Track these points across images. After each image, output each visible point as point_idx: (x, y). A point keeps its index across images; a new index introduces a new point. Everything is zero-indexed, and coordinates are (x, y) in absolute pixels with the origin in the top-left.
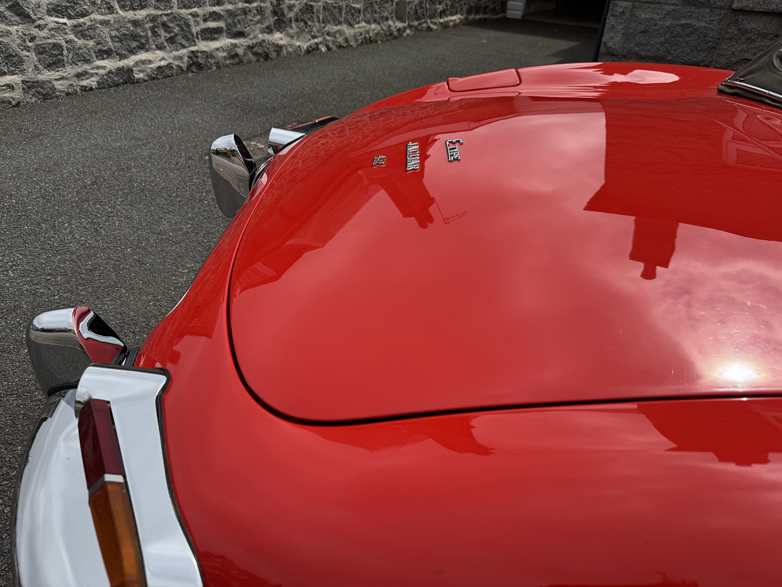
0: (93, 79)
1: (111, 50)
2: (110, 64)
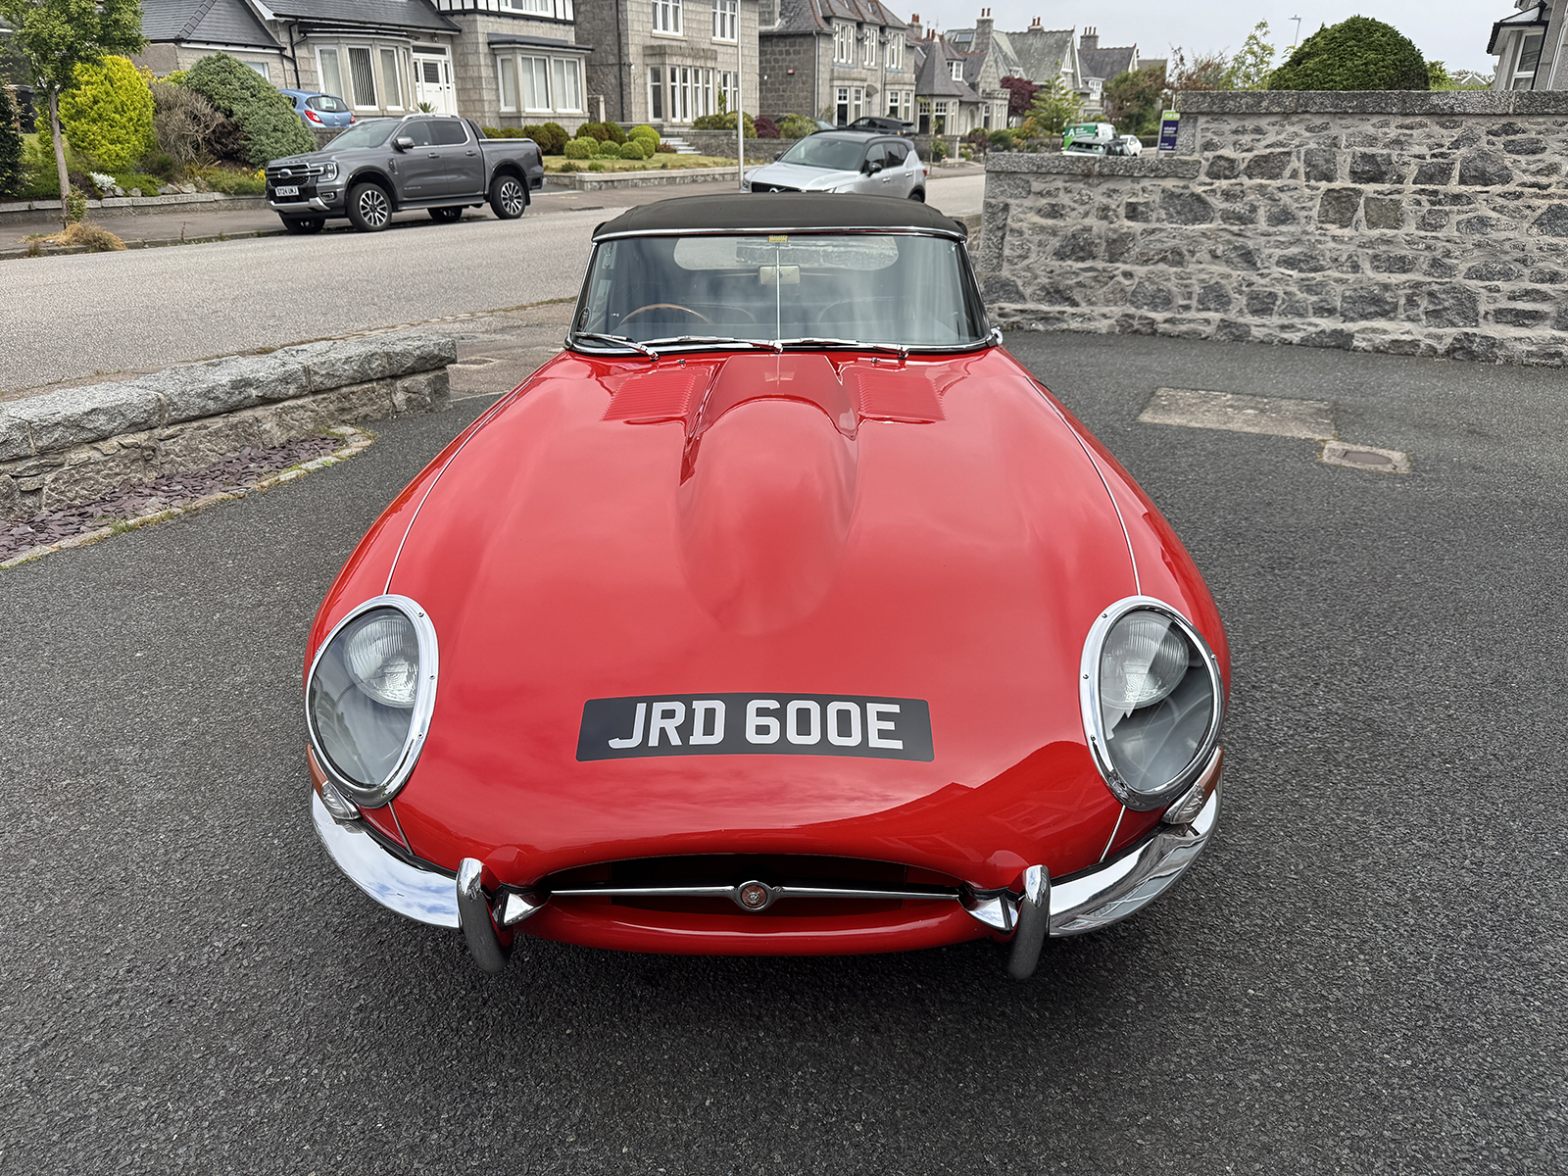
0: (1298, 334)
1: (1335, 309)
2: (1327, 324)
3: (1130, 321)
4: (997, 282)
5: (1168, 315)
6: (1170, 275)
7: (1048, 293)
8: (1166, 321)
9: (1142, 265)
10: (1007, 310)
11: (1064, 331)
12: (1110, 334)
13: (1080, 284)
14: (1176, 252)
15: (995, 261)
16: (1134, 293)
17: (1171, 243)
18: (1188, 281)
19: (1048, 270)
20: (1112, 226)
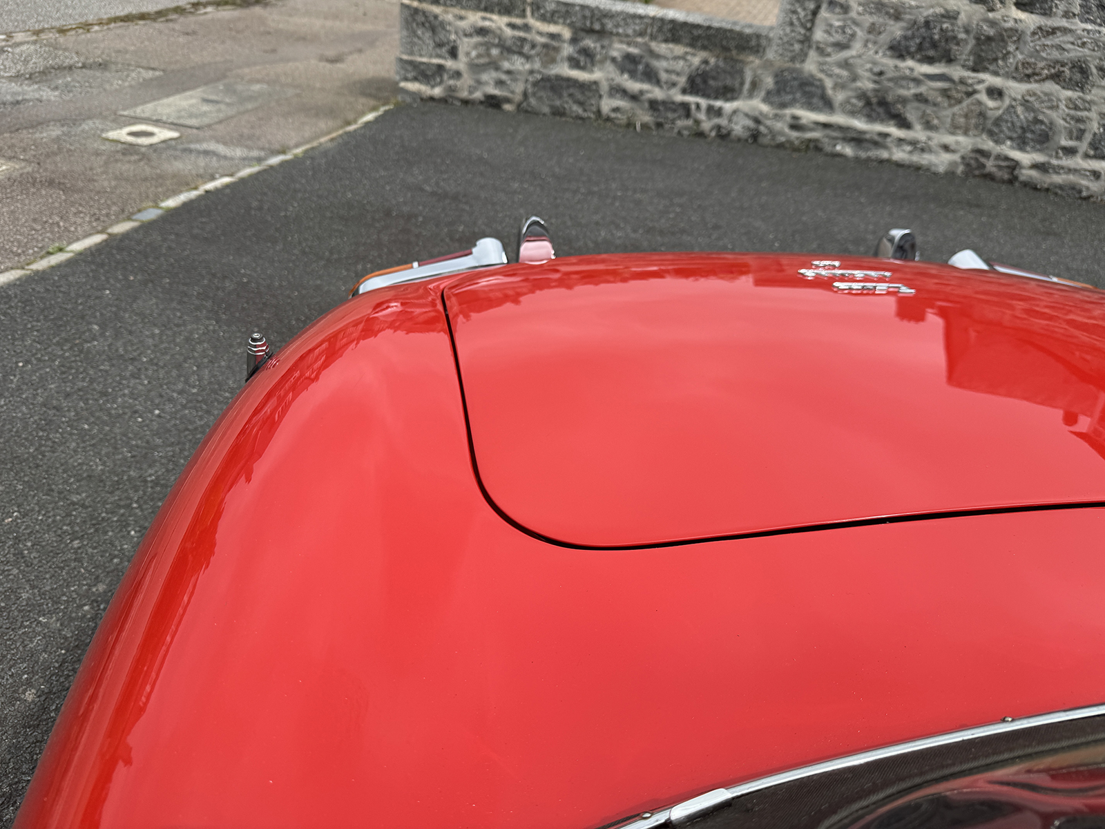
3: (983, 160)
4: (795, 79)
5: (1039, 158)
6: (1059, 100)
7: (868, 103)
8: (1035, 166)
9: (1020, 81)
10: (804, 121)
11: (881, 162)
12: (950, 174)
13: (920, 98)
14: (1080, 68)
15: (797, 47)
16: (998, 121)
17: (1075, 53)
18: (1085, 114)
19: (877, 69)
20: (991, 15)
